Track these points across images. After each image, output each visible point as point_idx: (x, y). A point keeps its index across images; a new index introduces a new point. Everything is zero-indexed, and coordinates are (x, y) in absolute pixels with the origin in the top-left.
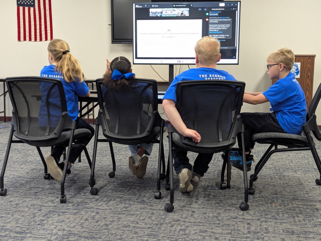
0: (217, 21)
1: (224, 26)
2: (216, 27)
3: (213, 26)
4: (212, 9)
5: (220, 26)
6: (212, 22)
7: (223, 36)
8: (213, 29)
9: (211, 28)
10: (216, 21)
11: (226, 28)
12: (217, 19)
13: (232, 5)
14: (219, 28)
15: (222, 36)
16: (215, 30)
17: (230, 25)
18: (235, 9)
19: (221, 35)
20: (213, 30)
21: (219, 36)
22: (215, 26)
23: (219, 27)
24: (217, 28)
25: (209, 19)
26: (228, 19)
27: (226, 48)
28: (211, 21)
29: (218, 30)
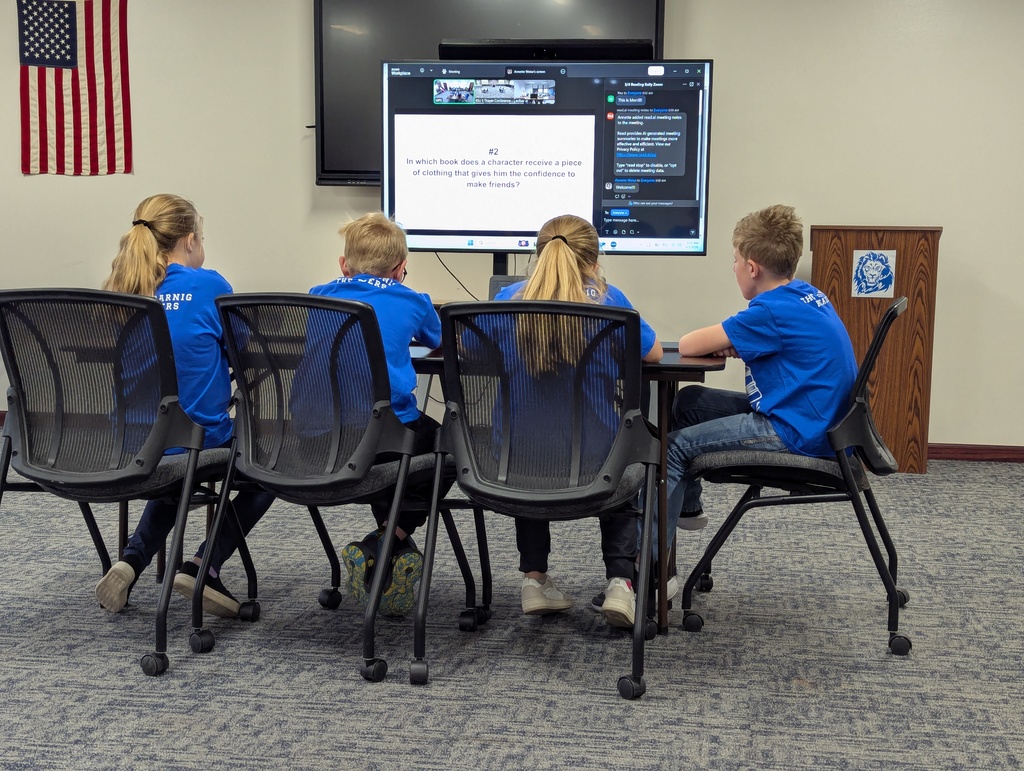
0: (640, 120)
1: (663, 136)
2: (638, 139)
3: (630, 136)
4: (626, 85)
5: (651, 136)
6: (624, 123)
7: (660, 168)
8: (627, 144)
9: (623, 142)
10: (637, 120)
11: (667, 142)
12: (641, 114)
13: (687, 71)
14: (646, 142)
15: (656, 168)
16: (633, 147)
17: (679, 134)
18: (695, 84)
19: (652, 165)
20: (629, 147)
21: (648, 165)
22: (633, 136)
23: (647, 139)
24: (641, 142)
25: (615, 113)
26: (675, 114)
27: (667, 204)
28: (621, 120)
29: (643, 150)
